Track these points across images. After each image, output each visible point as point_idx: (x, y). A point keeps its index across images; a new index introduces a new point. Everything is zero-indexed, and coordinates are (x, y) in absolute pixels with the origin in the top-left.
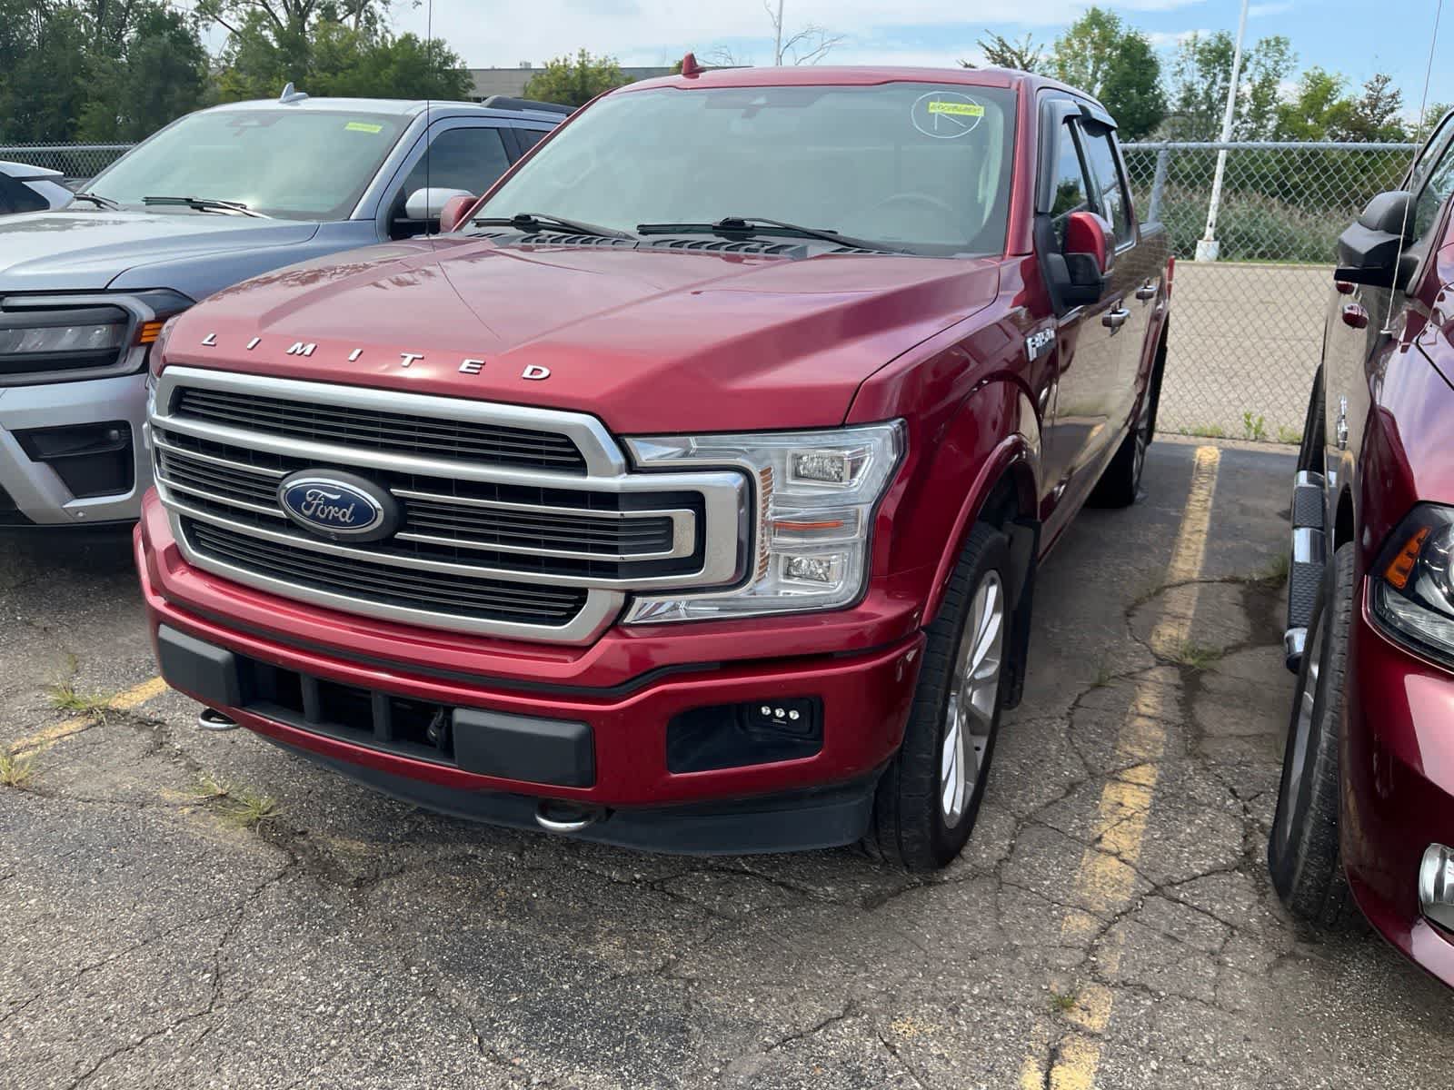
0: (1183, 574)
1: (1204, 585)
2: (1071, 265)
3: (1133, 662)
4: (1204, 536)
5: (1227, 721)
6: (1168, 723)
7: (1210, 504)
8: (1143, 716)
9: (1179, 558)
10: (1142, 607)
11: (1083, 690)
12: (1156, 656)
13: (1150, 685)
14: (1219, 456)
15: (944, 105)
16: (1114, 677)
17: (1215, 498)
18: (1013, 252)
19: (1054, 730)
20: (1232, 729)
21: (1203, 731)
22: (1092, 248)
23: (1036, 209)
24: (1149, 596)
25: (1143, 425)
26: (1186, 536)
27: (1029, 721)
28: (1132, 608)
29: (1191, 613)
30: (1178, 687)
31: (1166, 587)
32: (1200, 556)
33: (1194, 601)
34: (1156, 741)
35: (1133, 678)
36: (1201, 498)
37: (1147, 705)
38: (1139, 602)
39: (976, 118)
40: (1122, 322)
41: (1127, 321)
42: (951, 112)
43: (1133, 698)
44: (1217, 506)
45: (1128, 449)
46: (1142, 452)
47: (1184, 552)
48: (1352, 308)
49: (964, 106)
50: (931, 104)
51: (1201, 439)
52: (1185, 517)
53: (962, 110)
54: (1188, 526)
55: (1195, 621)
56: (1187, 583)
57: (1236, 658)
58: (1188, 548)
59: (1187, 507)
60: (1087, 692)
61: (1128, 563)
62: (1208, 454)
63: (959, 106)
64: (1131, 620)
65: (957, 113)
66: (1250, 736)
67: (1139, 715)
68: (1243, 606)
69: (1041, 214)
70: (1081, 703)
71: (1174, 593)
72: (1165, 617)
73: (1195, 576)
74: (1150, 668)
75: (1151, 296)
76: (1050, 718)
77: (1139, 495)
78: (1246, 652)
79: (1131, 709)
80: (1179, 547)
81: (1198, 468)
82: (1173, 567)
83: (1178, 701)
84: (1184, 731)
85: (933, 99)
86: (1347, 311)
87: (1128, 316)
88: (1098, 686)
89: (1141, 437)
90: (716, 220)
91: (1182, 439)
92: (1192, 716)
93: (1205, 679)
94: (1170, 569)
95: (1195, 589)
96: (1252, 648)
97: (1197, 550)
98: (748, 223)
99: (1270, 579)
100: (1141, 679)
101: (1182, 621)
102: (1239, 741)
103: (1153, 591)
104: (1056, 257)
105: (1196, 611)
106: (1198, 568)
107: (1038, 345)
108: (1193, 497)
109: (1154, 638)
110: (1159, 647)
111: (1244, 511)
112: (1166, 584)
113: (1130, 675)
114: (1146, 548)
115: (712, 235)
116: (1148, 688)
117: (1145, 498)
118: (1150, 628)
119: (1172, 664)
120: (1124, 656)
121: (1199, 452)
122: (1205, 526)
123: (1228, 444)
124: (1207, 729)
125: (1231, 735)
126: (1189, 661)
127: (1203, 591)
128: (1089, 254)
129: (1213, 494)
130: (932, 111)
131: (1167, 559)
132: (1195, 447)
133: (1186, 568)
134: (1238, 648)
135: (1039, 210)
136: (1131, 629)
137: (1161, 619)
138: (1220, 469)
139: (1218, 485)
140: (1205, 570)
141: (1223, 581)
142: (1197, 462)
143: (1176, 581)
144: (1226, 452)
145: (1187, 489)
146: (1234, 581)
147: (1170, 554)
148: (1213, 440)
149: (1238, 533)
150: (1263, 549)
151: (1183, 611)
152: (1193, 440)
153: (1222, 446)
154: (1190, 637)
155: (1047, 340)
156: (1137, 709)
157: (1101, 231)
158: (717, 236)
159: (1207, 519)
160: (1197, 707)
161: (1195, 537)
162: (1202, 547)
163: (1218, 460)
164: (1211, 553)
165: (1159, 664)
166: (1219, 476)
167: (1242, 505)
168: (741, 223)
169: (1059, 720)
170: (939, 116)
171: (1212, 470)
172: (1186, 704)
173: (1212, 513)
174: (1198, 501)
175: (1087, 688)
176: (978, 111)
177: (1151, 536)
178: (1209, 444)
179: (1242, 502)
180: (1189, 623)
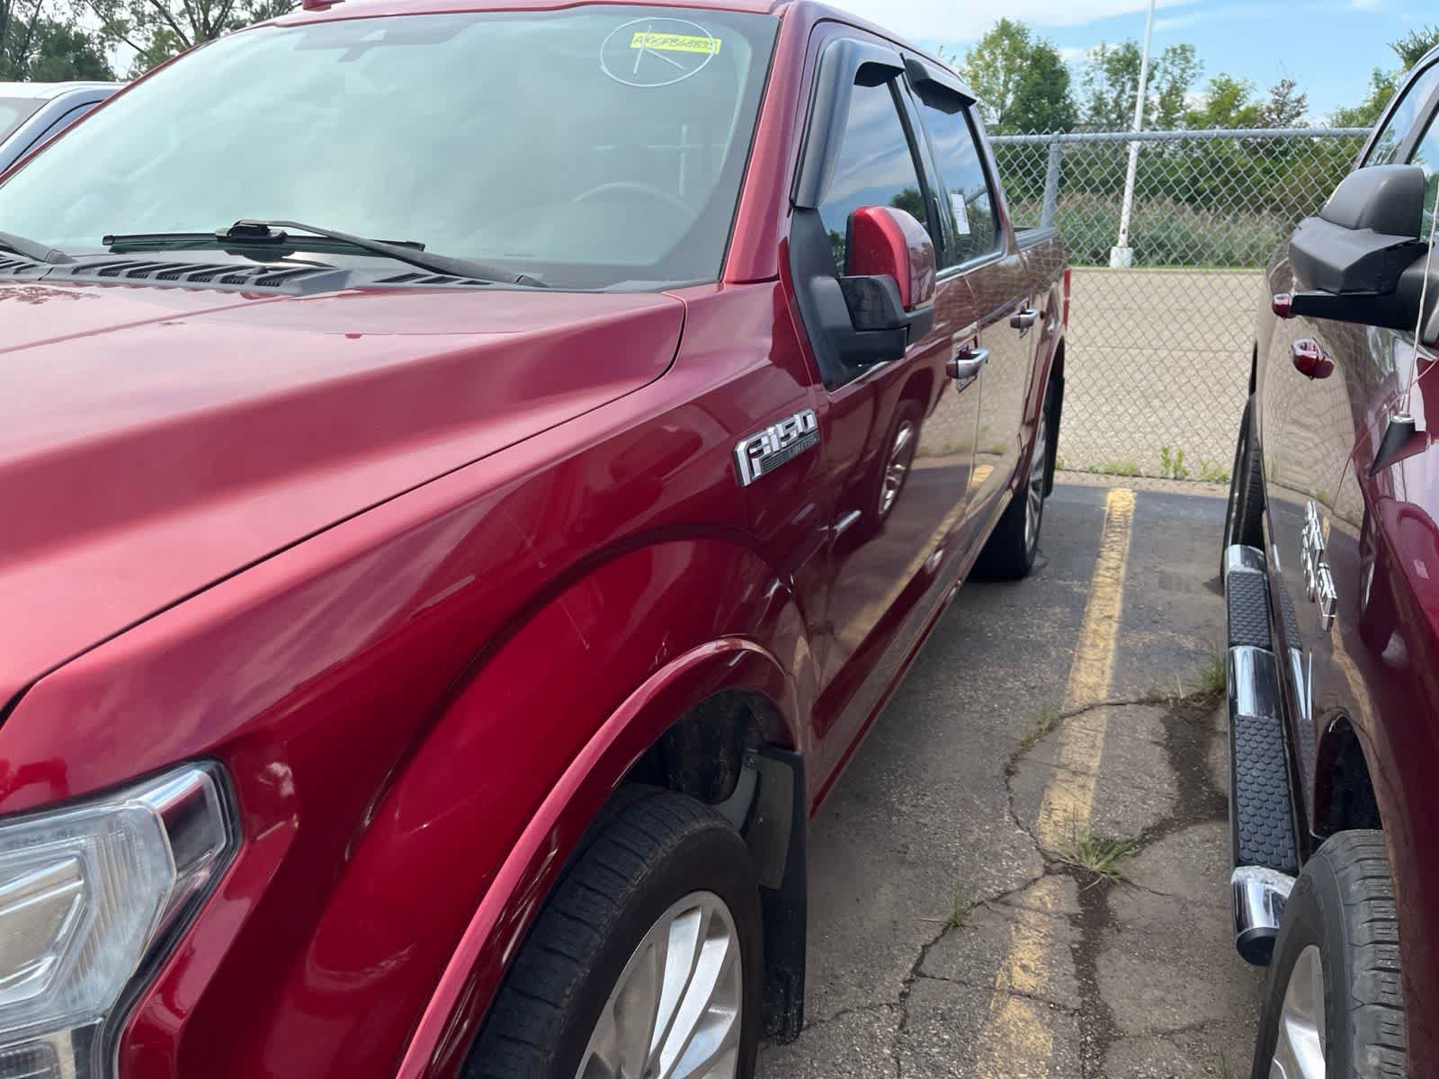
0: (1086, 692)
1: (1115, 710)
2: (852, 297)
3: (1009, 869)
4: (1115, 626)
5: (1147, 996)
6: (1058, 1008)
7: (1122, 572)
8: (1021, 994)
9: (1082, 665)
10: (1030, 755)
11: (928, 937)
12: (1044, 854)
13: (1032, 918)
14: (1134, 502)
15: (657, 36)
16: (980, 903)
17: (1129, 564)
18: (733, 278)
19: (873, 1036)
20: (1156, 1018)
21: (1112, 1025)
22: (887, 265)
23: (792, 202)
24: (1039, 735)
25: (1038, 475)
26: (1093, 626)
27: (837, 1016)
28: (1015, 758)
29: (1095, 764)
30: (1074, 920)
31: (1062, 717)
32: (1110, 656)
33: (1100, 743)
34: (1034, 1059)
35: (1007, 904)
36: (1112, 564)
37: (1024, 968)
38: (1026, 745)
39: (706, 56)
40: (974, 371)
41: (984, 367)
42: (666, 47)
43: (1005, 950)
44: (1131, 575)
45: (1014, 515)
46: (1038, 508)
47: (1089, 654)
48: (1305, 347)
49: (688, 38)
50: (637, 35)
51: (1112, 478)
52: (1091, 596)
53: (685, 43)
54: (1095, 609)
55: (1102, 780)
56: (1092, 707)
57: (1157, 853)
58: (1094, 646)
59: (1094, 579)
60: (937, 940)
61: (1014, 676)
62: (1120, 500)
63: (681, 38)
64: (1014, 782)
65: (678, 48)
66: (1183, 1031)
67: (1013, 993)
68: (1166, 747)
69: (801, 210)
70: (928, 967)
71: (1074, 726)
72: (1061, 774)
73: (1103, 695)
74: (1036, 880)
75: (1030, 323)
76: (871, 1007)
77: (1038, 561)
78: (1173, 838)
79: (1001, 977)
80: (1082, 645)
81: (1108, 519)
82: (1073, 680)
83: (1074, 951)
84: (1082, 1026)
85: (642, 28)
86: (1300, 352)
87: (986, 360)
88: (954, 925)
89: (1036, 489)
90: (222, 226)
91: (1091, 480)
92: (1095, 986)
93: (1115, 899)
94: (1070, 684)
95: (1103, 716)
96: (1181, 829)
97: (1105, 650)
98: (275, 231)
99: (1199, 696)
100: (1020, 906)
101: (1081, 780)
102: (1168, 1045)
103: (1046, 725)
104: (826, 285)
105: (1104, 758)
106: (1106, 682)
107: (767, 451)
108: (1102, 563)
109: (1043, 816)
110: (1050, 840)
111: (1165, 582)
112: (1063, 710)
113: (1002, 898)
114: (1040, 649)
115: (222, 252)
116: (1027, 925)
117: (1044, 565)
118: (1037, 799)
119: (1066, 870)
120: (997, 856)
121: (1110, 497)
122: (1116, 610)
123: (1144, 484)
124: (1117, 1018)
125: (1155, 1031)
126: (1093, 864)
127: (1112, 721)
128: (882, 279)
129: (1125, 558)
130: (633, 46)
131: (1065, 667)
132: (1106, 490)
133: (1092, 680)
134: (1158, 831)
135: (799, 203)
136: (1011, 799)
137: (1054, 776)
138: (1135, 520)
139: (1134, 545)
140: (1117, 684)
141: (1140, 702)
142: (1107, 509)
143: (1077, 706)
144: (1142, 496)
145: (1094, 550)
146: (1154, 701)
147: (1071, 658)
148: (1126, 479)
149: (1157, 618)
150: (1189, 644)
151: (1085, 759)
152: (1103, 481)
153: (1137, 487)
154: (1094, 811)
155: (794, 435)
156: (1010, 977)
157: (903, 240)
158: (231, 252)
159: (1118, 597)
160: (1101, 961)
161: (1103, 628)
162: (1112, 645)
163: (1132, 506)
164: (1124, 653)
165: (1048, 872)
166: (1134, 531)
167: (1161, 572)
168: (263, 229)
169: (886, 1010)
170: (645, 52)
171: (1126, 522)
172: (1085, 958)
173: (1125, 588)
174: (1108, 568)
175: (938, 932)
176: (712, 46)
177: (1048, 629)
178: (1122, 485)
179: (1162, 567)
180: (1092, 784)
